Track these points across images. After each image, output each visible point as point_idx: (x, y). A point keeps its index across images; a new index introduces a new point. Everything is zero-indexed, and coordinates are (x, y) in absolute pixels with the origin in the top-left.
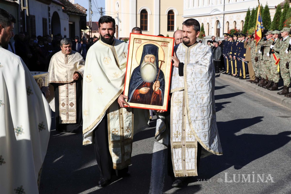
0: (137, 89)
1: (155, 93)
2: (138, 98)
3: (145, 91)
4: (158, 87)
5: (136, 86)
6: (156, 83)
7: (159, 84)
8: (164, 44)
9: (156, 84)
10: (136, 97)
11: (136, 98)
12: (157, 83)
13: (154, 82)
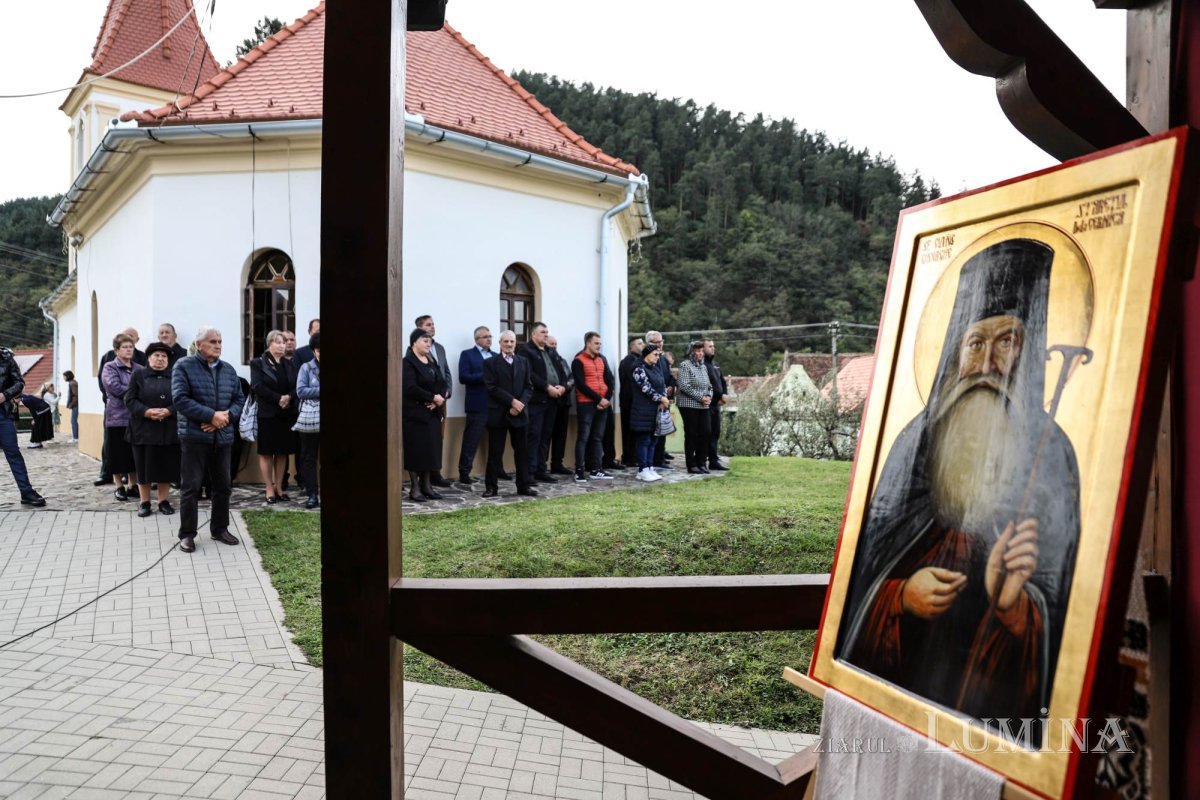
0: (890, 577)
1: (997, 623)
2: (889, 645)
3: (937, 593)
4: (1021, 567)
5: (890, 554)
6: (1014, 534)
7: (1029, 547)
8: (1099, 206)
9: (1011, 543)
10: (883, 634)
11: (877, 642)
12: (1018, 538)
13: (1002, 527)
